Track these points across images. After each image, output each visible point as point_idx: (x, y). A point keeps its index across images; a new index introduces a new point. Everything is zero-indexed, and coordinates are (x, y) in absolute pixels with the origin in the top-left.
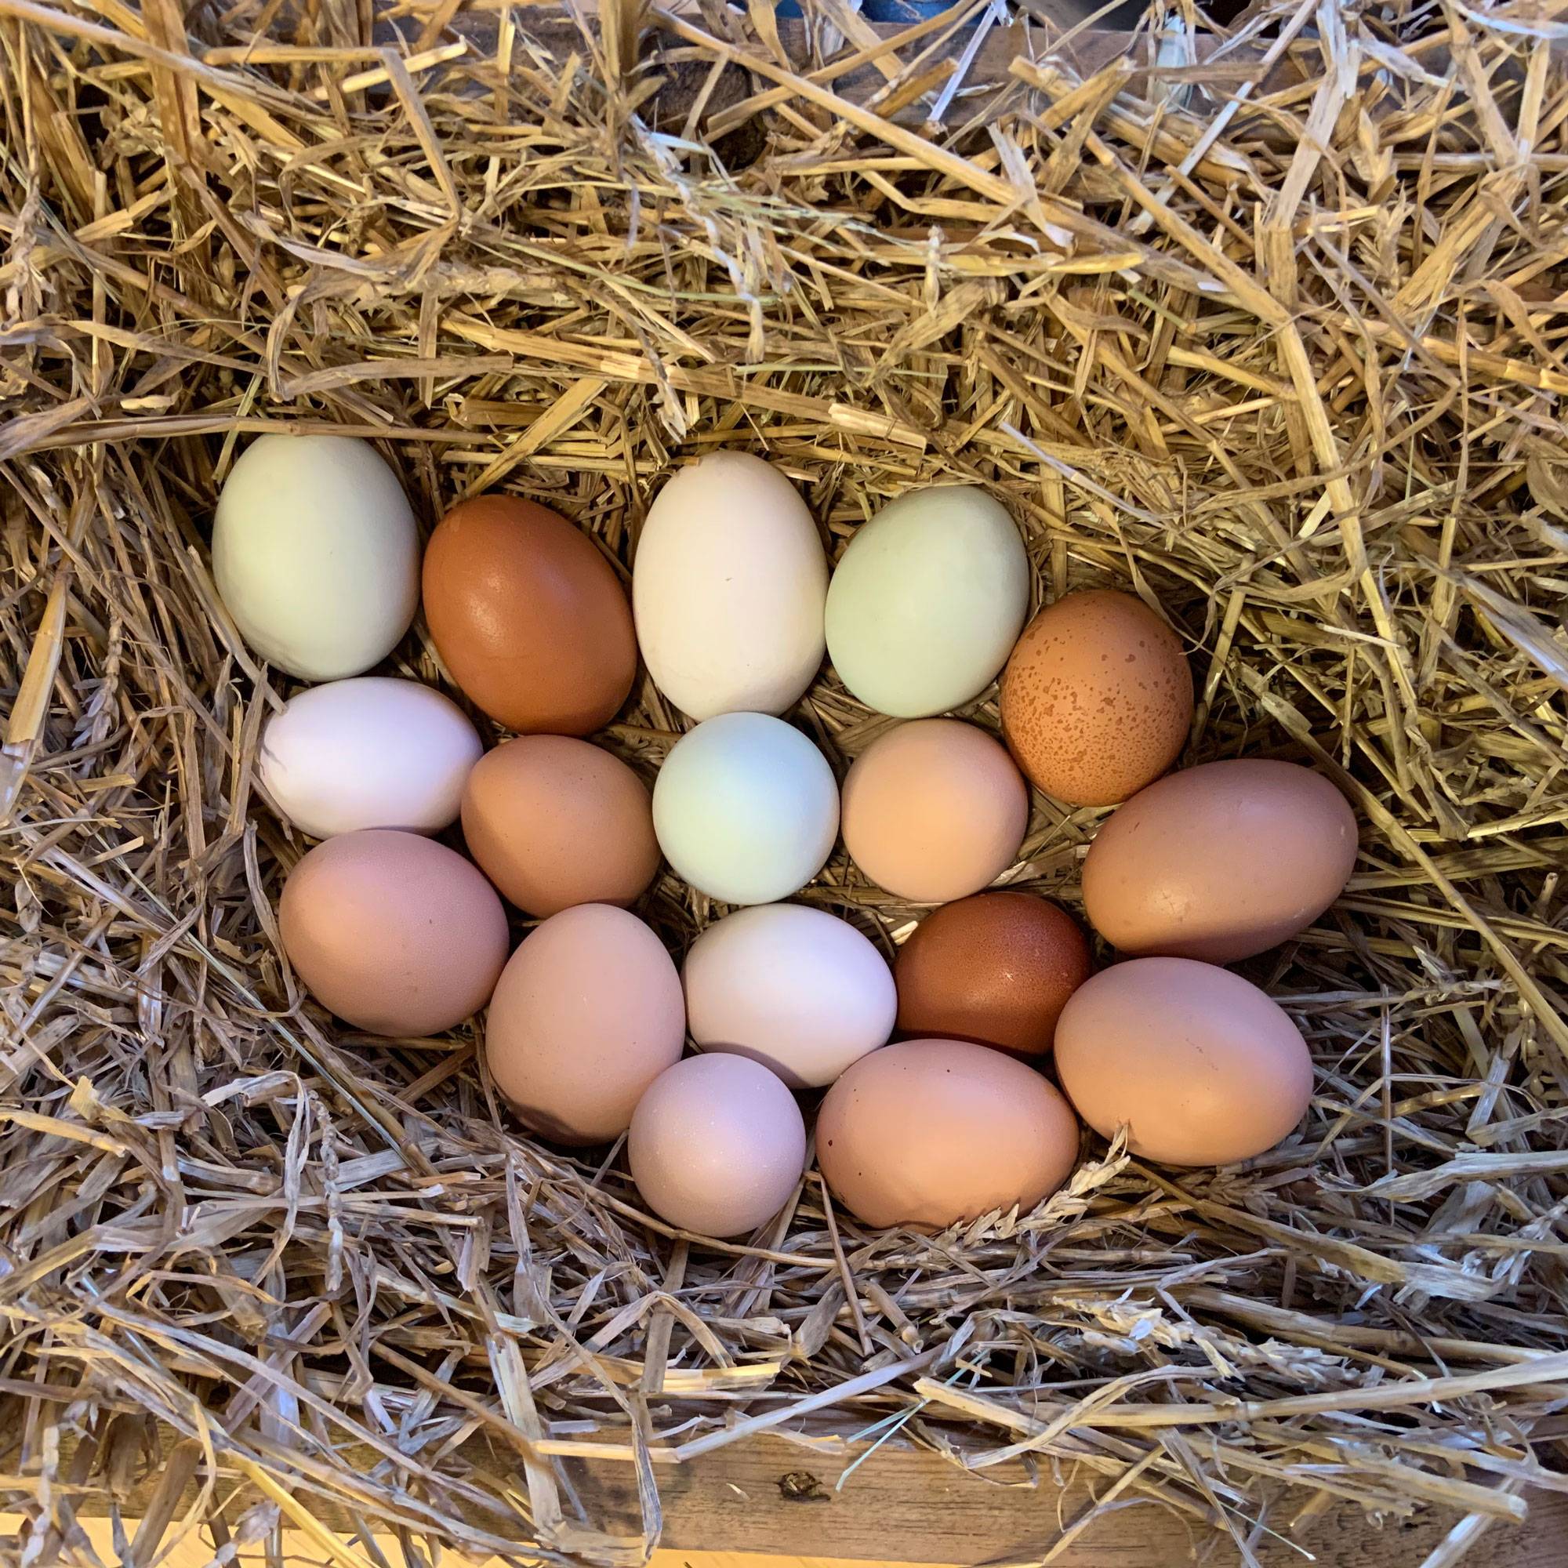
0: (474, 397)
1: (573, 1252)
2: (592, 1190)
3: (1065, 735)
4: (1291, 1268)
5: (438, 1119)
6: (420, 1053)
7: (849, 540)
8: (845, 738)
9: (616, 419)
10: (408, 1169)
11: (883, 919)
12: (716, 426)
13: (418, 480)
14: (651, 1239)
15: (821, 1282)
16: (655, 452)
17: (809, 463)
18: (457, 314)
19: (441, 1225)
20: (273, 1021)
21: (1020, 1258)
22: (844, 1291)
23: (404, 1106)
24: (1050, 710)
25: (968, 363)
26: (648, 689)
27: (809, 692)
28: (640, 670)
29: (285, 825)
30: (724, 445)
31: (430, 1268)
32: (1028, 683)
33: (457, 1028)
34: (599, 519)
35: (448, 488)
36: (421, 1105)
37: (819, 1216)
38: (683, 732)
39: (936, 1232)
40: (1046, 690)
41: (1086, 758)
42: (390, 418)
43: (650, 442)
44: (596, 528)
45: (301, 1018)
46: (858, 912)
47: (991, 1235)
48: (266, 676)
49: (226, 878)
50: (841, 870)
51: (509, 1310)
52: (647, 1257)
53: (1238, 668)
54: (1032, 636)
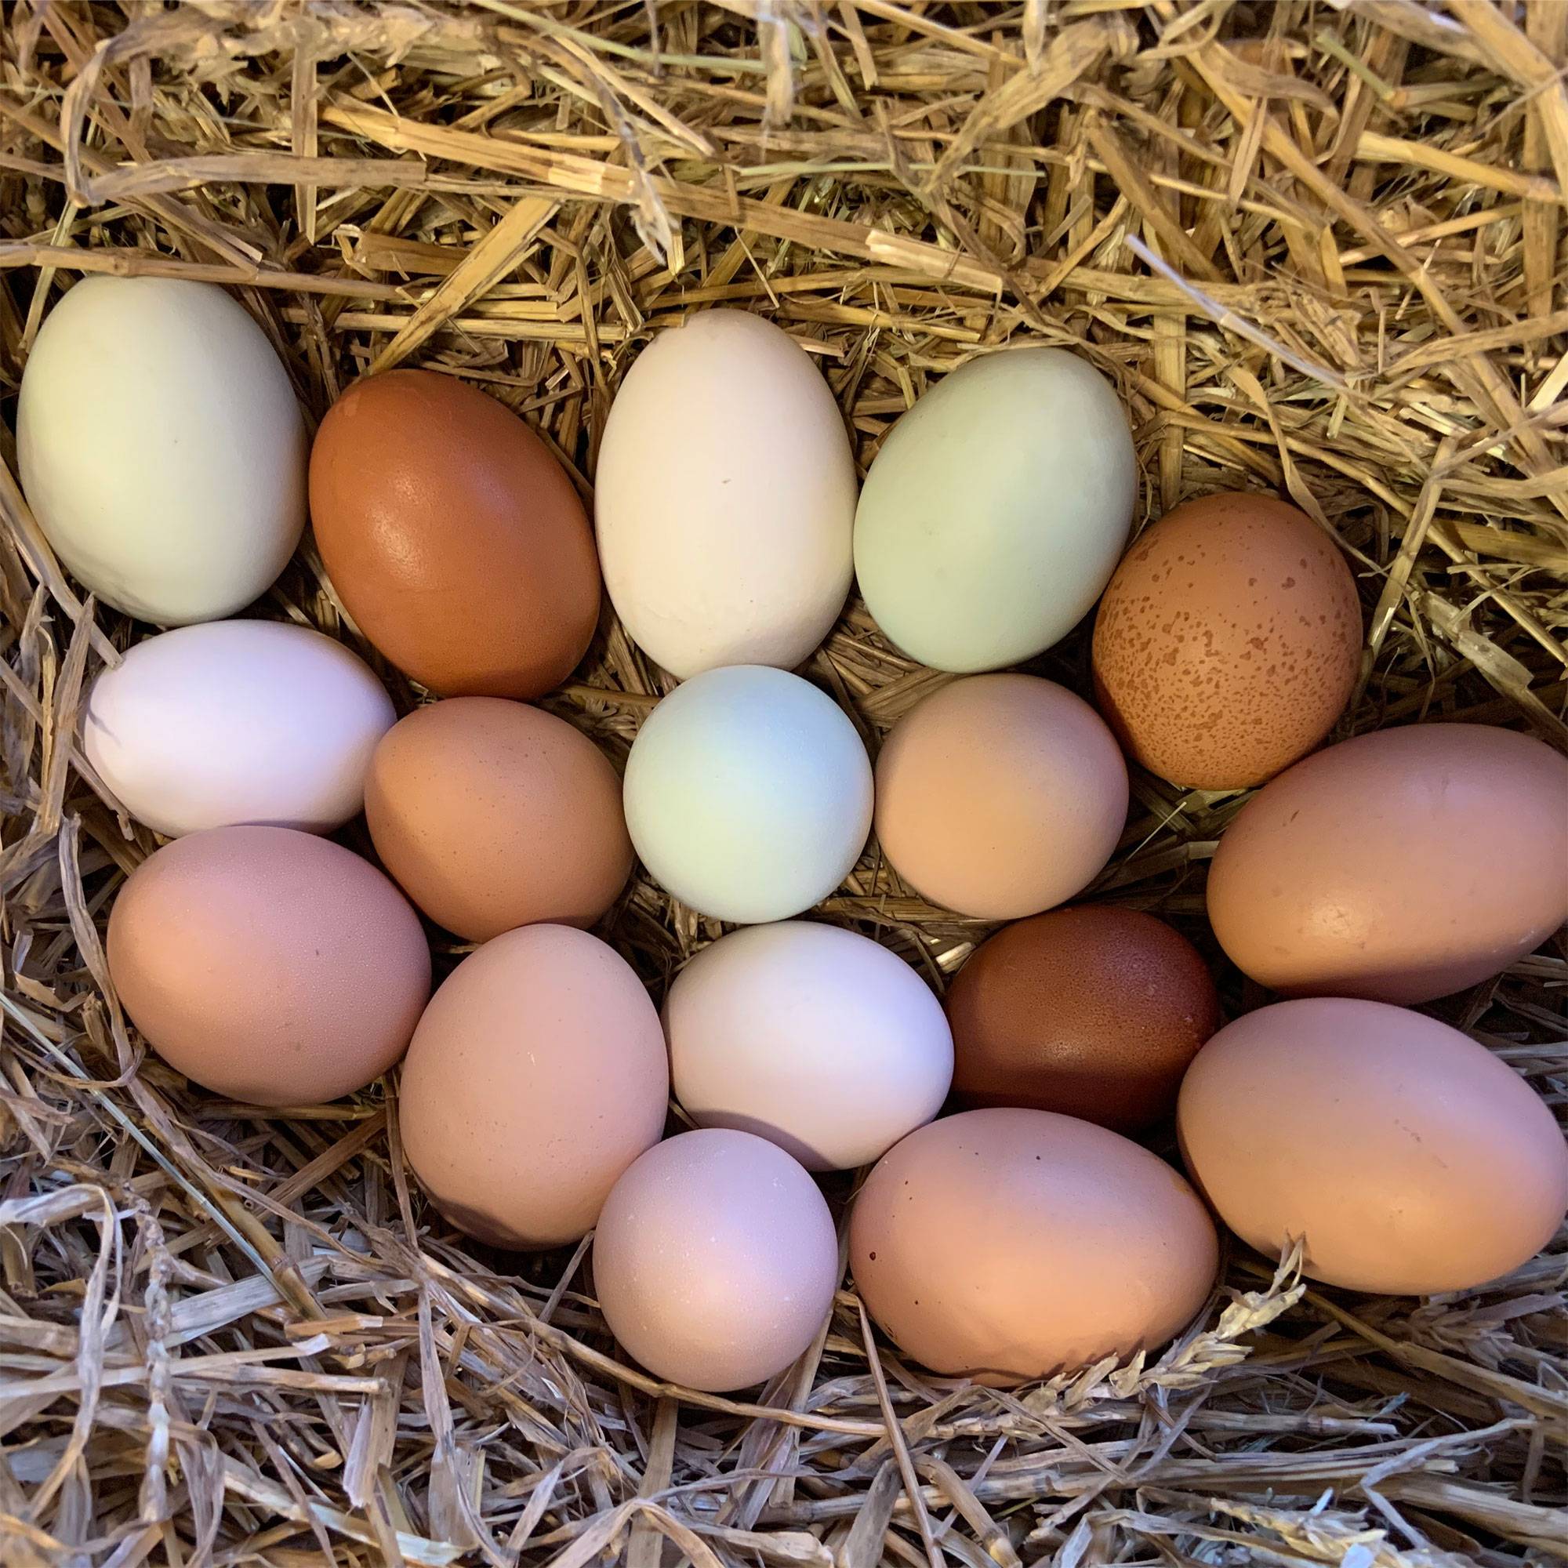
0: (375, 231)
1: (517, 1424)
2: (542, 1328)
3: (1192, 691)
4: (1538, 1442)
5: (332, 1219)
6: (313, 1124)
7: (881, 439)
8: (873, 703)
9: (571, 263)
10: (283, 1304)
11: (926, 939)
12: (706, 280)
13: (304, 355)
14: (627, 1398)
15: (864, 1457)
16: (624, 314)
17: (832, 329)
18: (346, 100)
19: (326, 1393)
20: (96, 1093)
21: (1146, 1427)
22: (898, 1471)
23: (280, 1210)
24: (1171, 658)
25: (1070, 160)
26: (615, 639)
27: (826, 643)
28: (606, 613)
29: (122, 818)
30: (716, 304)
31: (308, 1458)
32: (1140, 621)
33: (362, 1092)
34: (549, 410)
35: (347, 370)
36: (311, 1202)
37: (855, 1351)
38: (662, 695)
39: (1028, 1386)
40: (1167, 629)
41: (1221, 723)
42: (258, 256)
43: (617, 299)
44: (545, 422)
45: (137, 1089)
46: (893, 930)
47: (1104, 1393)
48: (91, 615)
49: (41, 892)
50: (870, 875)
51: (423, 1530)
52: (618, 1425)
53: (1423, 601)
54: (1144, 556)
